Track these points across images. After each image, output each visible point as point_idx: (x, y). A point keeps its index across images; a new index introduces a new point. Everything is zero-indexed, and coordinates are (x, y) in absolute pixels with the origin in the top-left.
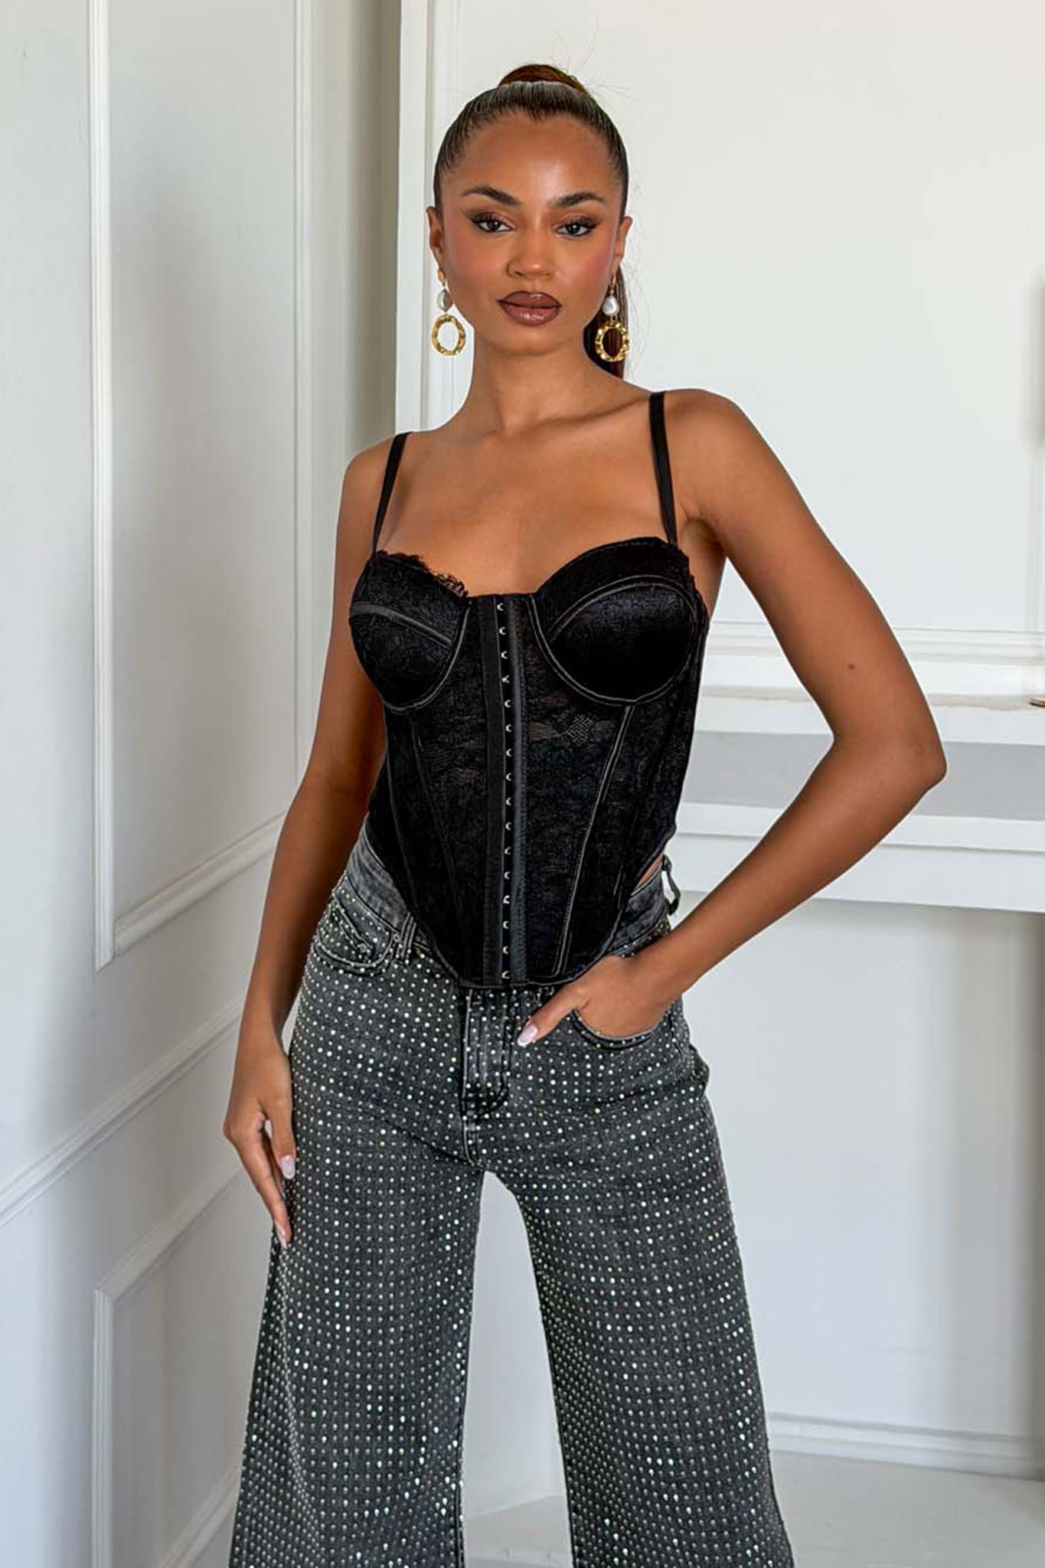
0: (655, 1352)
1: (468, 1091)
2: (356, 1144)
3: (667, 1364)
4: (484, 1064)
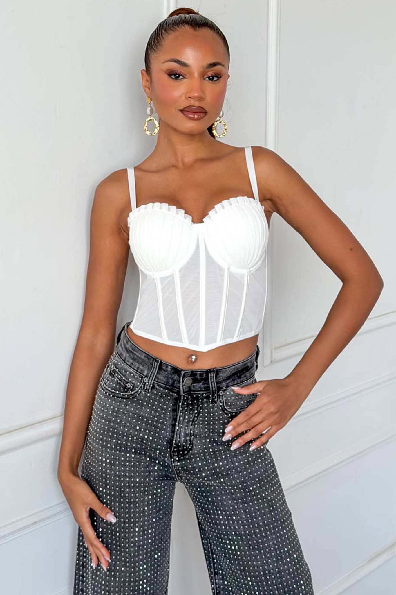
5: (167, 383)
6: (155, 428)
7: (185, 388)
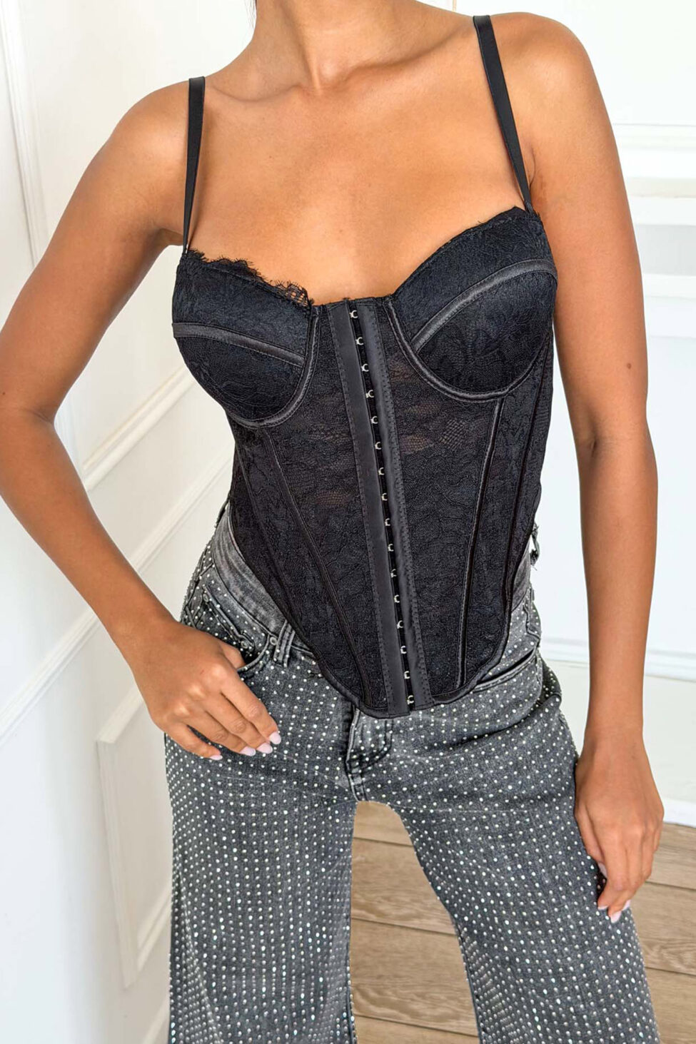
0: (553, 941)
2: (249, 808)
3: (566, 949)
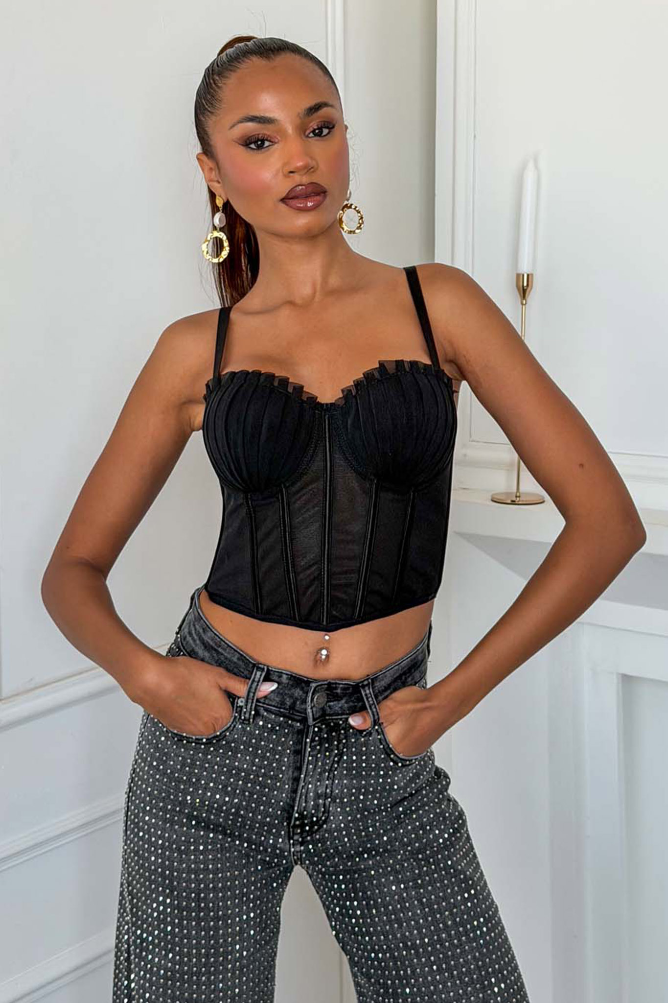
1: (296, 819)
4: (311, 794)
5: (281, 704)
6: (260, 788)
7: (316, 711)
